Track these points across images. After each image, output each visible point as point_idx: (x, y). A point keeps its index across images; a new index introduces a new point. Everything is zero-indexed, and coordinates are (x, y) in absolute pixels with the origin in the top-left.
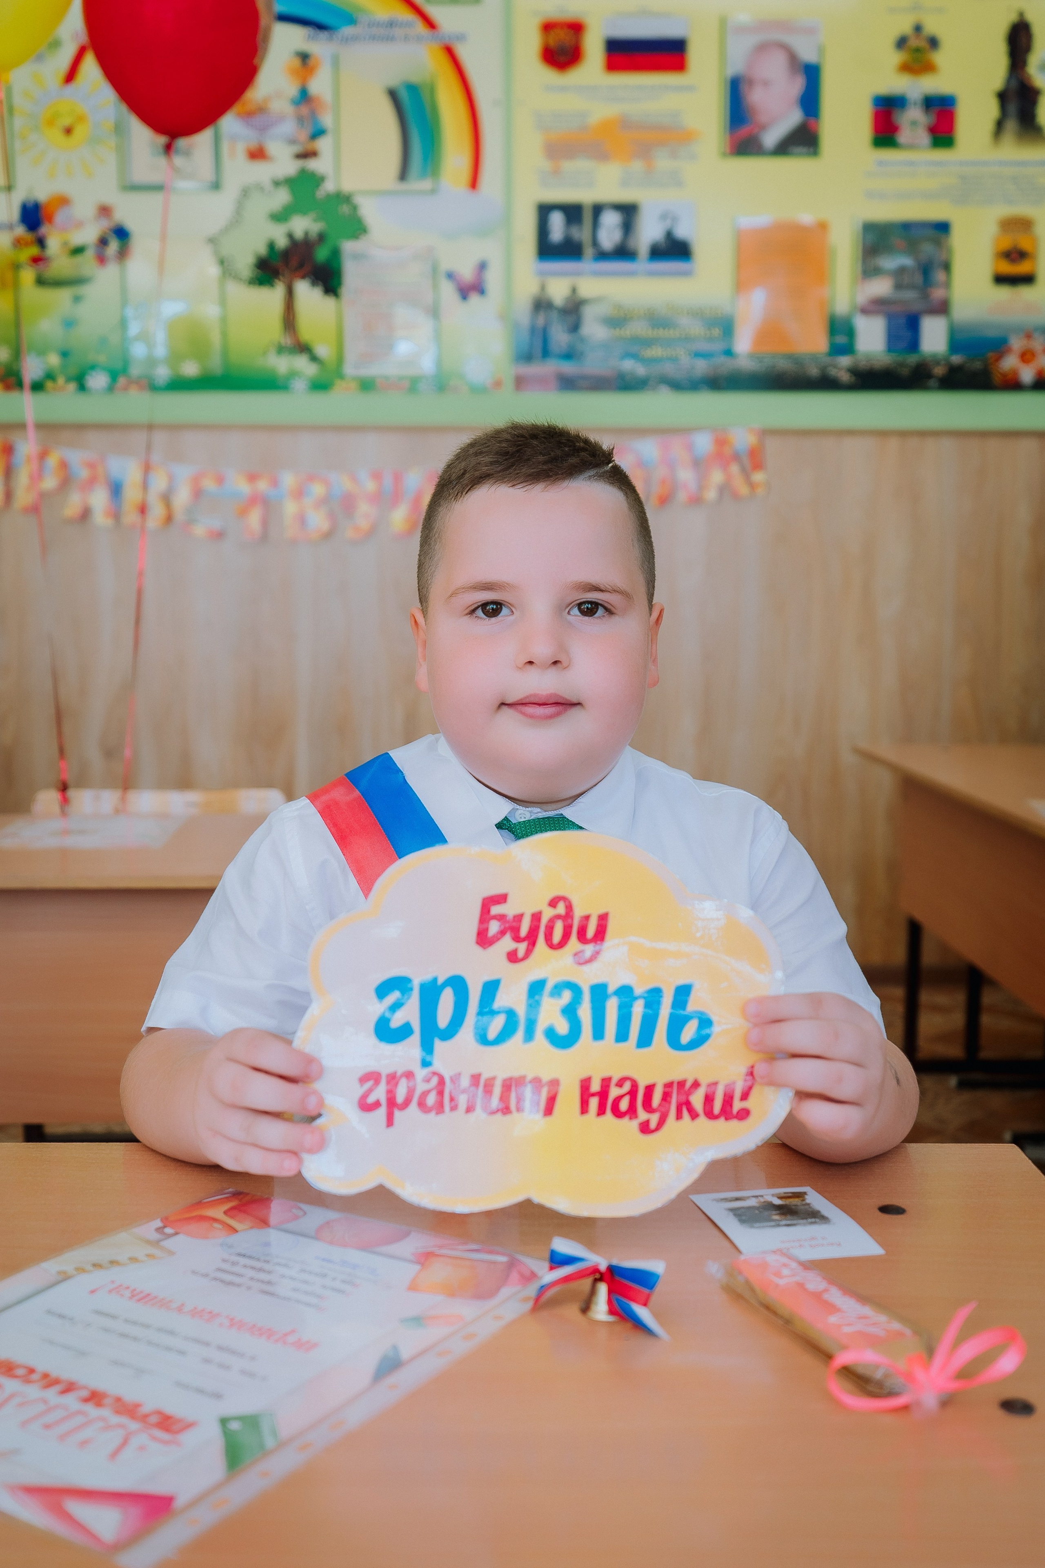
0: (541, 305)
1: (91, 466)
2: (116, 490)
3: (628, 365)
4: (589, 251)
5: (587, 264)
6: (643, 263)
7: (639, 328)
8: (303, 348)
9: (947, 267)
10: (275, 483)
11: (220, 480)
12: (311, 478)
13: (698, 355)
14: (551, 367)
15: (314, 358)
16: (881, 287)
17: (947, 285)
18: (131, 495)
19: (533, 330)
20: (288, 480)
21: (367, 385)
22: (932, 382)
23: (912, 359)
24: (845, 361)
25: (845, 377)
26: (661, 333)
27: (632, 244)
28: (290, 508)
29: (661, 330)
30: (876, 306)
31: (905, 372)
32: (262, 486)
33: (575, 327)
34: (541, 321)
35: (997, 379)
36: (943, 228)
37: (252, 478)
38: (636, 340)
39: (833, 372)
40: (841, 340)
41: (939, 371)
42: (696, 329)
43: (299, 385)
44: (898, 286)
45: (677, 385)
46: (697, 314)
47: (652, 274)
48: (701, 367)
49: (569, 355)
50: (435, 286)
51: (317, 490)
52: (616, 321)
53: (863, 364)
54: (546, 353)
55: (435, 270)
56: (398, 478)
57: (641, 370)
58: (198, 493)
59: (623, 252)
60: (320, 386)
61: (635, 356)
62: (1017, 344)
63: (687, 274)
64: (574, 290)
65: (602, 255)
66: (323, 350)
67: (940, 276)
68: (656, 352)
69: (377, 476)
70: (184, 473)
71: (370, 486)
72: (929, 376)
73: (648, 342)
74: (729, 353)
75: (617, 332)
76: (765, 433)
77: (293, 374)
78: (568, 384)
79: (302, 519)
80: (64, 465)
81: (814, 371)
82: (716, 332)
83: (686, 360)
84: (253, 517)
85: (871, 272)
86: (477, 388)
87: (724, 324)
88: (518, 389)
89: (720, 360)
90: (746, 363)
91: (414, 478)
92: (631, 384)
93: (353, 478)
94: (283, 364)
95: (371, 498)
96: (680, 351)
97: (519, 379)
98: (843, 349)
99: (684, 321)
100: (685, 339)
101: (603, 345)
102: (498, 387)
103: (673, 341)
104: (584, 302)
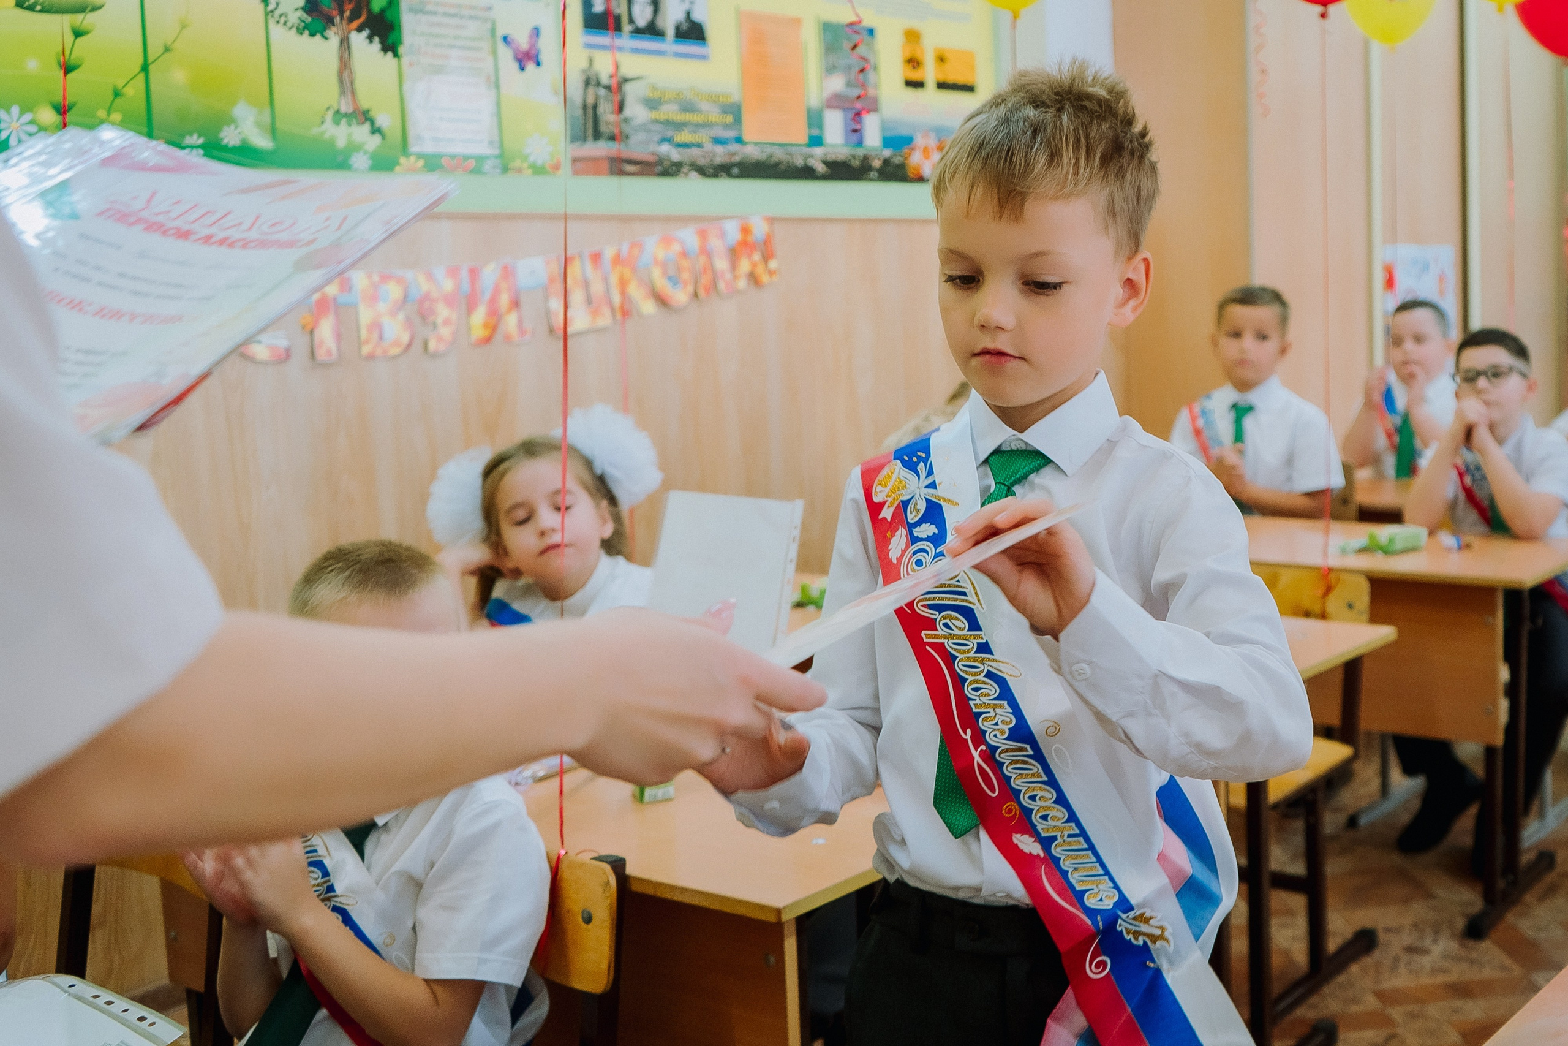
0: (589, 81)
3: (665, 149)
4: (627, 28)
5: (625, 40)
6: (669, 44)
7: (670, 112)
8: (363, 117)
9: (875, 68)
10: (346, 286)
12: (385, 278)
13: (717, 141)
14: (602, 149)
15: (376, 130)
16: (837, 84)
17: (876, 86)
19: (585, 107)
20: (360, 280)
21: (433, 163)
22: (874, 174)
23: (860, 152)
24: (818, 151)
25: (821, 168)
26: (688, 117)
27: (660, 23)
28: (365, 316)
29: (687, 114)
30: (836, 101)
31: (856, 163)
32: (332, 288)
33: (620, 108)
34: (590, 101)
35: (911, 173)
36: (871, 31)
38: (668, 123)
39: (812, 162)
40: (815, 132)
41: (877, 163)
42: (715, 116)
43: (360, 161)
44: (849, 85)
45: (702, 171)
46: (713, 98)
47: (678, 55)
48: (720, 154)
49: (615, 138)
50: (494, 52)
51: (393, 291)
52: (652, 104)
53: (831, 157)
54: (597, 135)
55: (493, 31)
56: (474, 273)
57: (675, 155)
59: (652, 30)
60: (383, 164)
61: (669, 140)
62: (919, 141)
63: (703, 57)
64: (617, 67)
65: (638, 31)
66: (383, 120)
67: (871, 76)
68: (684, 137)
69: (453, 272)
71: (448, 285)
72: (870, 168)
73: (680, 126)
74: (739, 140)
75: (654, 115)
76: (771, 220)
77: (353, 148)
78: (618, 166)
79: (376, 326)
81: (799, 162)
82: (729, 119)
83: (708, 146)
84: (326, 331)
85: (831, 69)
86: (538, 170)
87: (734, 111)
88: (576, 172)
89: (734, 147)
90: (752, 152)
91: (490, 274)
92: (668, 170)
93: (430, 277)
94: (341, 134)
95: (450, 300)
96: (703, 137)
97: (575, 160)
98: (816, 141)
99: (705, 106)
100: (707, 125)
101: (643, 127)
102: (556, 167)
103: (698, 126)
104: (626, 80)
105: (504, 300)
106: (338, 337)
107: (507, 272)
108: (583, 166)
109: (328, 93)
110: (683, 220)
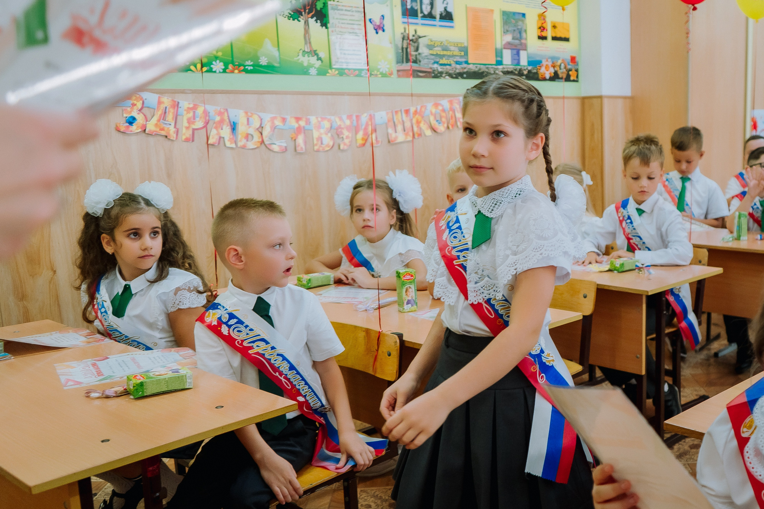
0: (404, 38)
1: (220, 114)
2: (234, 127)
3: (435, 66)
4: (420, 15)
6: (437, 22)
7: (438, 50)
8: (314, 53)
9: (525, 31)
10: (308, 122)
11: (284, 120)
12: (323, 119)
13: (457, 63)
15: (319, 59)
16: (509, 38)
17: (526, 39)
18: (242, 129)
19: (402, 48)
20: (313, 120)
21: (342, 72)
23: (519, 67)
24: (500, 67)
26: (445, 53)
27: (433, 13)
28: (316, 134)
29: (445, 51)
30: (508, 46)
31: (517, 72)
32: (302, 123)
33: (417, 49)
34: (405, 46)
35: (540, 77)
36: (524, 15)
37: (298, 119)
38: (437, 55)
40: (499, 59)
41: (525, 72)
42: (457, 53)
43: (313, 71)
44: (514, 38)
45: (451, 76)
46: (456, 45)
47: (441, 26)
48: (459, 68)
49: (415, 62)
50: (365, 26)
51: (326, 124)
52: (430, 47)
53: (505, 70)
54: (408, 60)
55: (365, 17)
56: (358, 117)
57: (440, 69)
58: (274, 128)
59: (431, 16)
60: (322, 72)
61: (437, 63)
62: (544, 63)
63: (452, 27)
64: (416, 31)
65: (424, 16)
66: (322, 54)
67: (524, 35)
68: (444, 61)
69: (350, 117)
70: (267, 117)
71: (348, 122)
73: (442, 57)
74: (466, 62)
75: (431, 52)
77: (311, 66)
78: (416, 74)
79: (320, 139)
80: (206, 113)
81: (493, 72)
82: (463, 53)
83: (454, 65)
84: (300, 140)
85: (506, 32)
86: (384, 75)
87: (465, 50)
88: (399, 76)
89: (465, 65)
90: (473, 68)
91: (364, 118)
92: (437, 75)
93: (341, 119)
94: (306, 60)
95: (349, 128)
96: (451, 61)
97: (398, 71)
98: (499, 63)
99: (452, 48)
100: (453, 56)
101: (426, 57)
102: (391, 74)
103: (449, 56)
104: (420, 37)
105: (370, 129)
106: (305, 143)
107: (371, 118)
108: (401, 73)
109: (300, 44)
110: (443, 96)
